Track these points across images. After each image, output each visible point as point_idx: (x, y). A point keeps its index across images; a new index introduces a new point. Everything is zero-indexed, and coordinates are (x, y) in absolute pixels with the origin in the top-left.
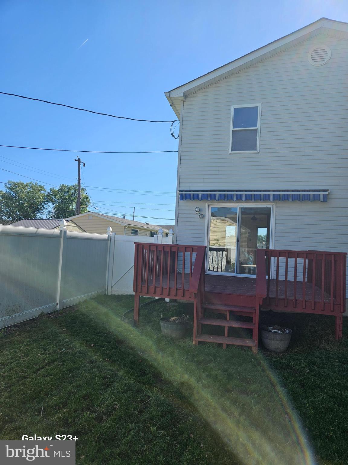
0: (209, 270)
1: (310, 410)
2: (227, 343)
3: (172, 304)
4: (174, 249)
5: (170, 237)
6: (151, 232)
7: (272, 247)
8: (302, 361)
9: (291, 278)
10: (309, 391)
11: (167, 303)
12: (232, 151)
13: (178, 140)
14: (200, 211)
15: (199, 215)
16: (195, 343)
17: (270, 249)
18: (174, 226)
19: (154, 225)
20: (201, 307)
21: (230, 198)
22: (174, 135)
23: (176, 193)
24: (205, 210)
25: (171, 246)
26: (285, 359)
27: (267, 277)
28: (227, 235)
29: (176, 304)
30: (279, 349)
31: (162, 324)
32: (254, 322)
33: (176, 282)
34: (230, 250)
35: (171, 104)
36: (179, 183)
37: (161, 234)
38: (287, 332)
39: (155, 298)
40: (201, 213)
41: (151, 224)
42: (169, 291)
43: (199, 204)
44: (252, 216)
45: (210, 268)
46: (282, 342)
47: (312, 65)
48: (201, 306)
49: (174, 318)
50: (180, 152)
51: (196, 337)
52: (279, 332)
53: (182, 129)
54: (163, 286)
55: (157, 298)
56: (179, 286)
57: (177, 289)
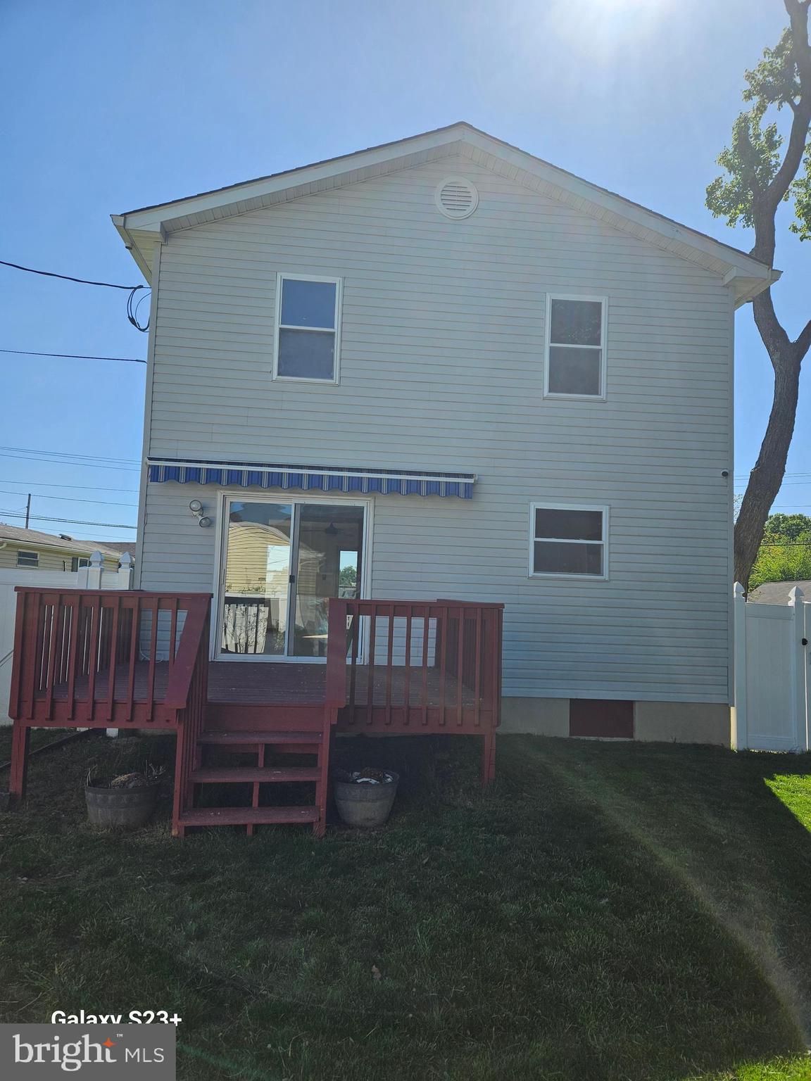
0: (226, 651)
1: (424, 946)
2: (255, 821)
3: (124, 741)
4: (131, 603)
5: (125, 572)
6: (74, 560)
7: (366, 595)
8: (415, 841)
9: (398, 661)
10: (425, 903)
11: (110, 738)
12: (279, 374)
13: (146, 335)
14: (202, 509)
15: (200, 518)
16: (177, 833)
17: (362, 598)
18: (135, 543)
19: (86, 542)
20: (195, 743)
21: (275, 482)
22: (138, 320)
23: (141, 463)
24: (215, 508)
25: (120, 595)
26: (383, 841)
27: (349, 661)
28: (269, 567)
29: (134, 739)
30: (373, 819)
31: (89, 795)
32: (319, 766)
33: (133, 684)
34: (277, 601)
35: (129, 245)
36: (149, 439)
37: (98, 564)
38: (389, 780)
39: (78, 729)
40: (206, 515)
41: (76, 539)
42: (113, 710)
43: (201, 492)
44: (327, 525)
45: (227, 646)
46: (378, 804)
47: (441, 214)
48: (195, 738)
49: (123, 778)
50: (153, 364)
51: (179, 818)
52: (373, 781)
53: (156, 308)
54: (115, 699)
55: (83, 729)
56: (142, 694)
57: (134, 703)
